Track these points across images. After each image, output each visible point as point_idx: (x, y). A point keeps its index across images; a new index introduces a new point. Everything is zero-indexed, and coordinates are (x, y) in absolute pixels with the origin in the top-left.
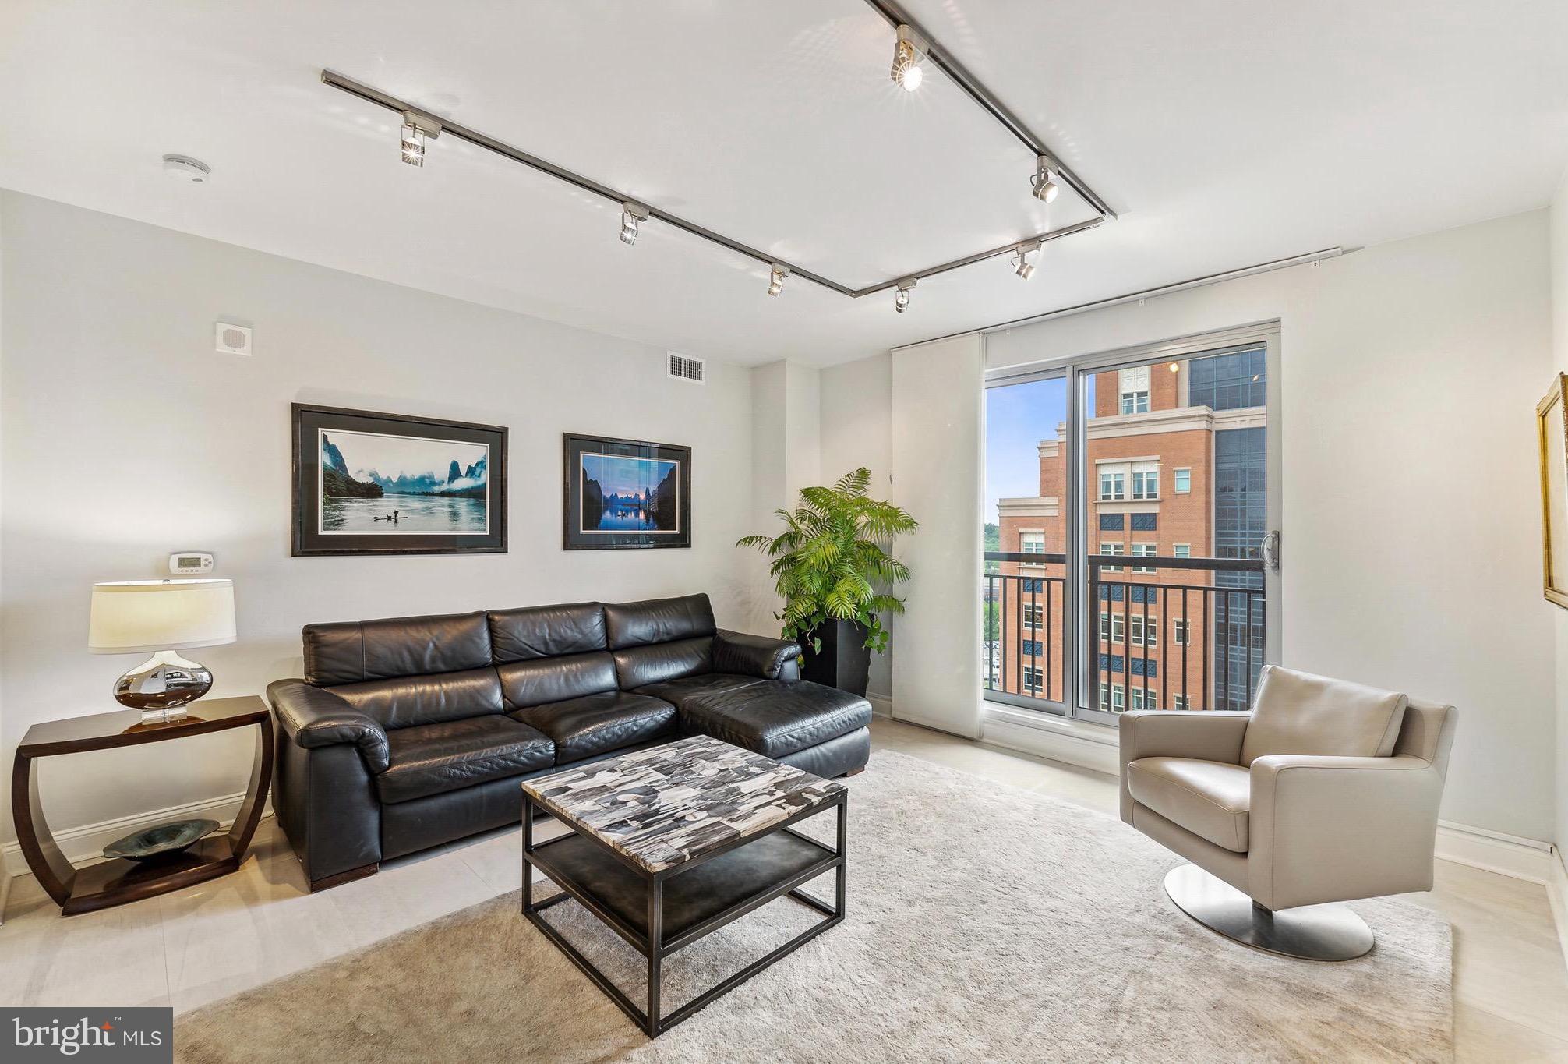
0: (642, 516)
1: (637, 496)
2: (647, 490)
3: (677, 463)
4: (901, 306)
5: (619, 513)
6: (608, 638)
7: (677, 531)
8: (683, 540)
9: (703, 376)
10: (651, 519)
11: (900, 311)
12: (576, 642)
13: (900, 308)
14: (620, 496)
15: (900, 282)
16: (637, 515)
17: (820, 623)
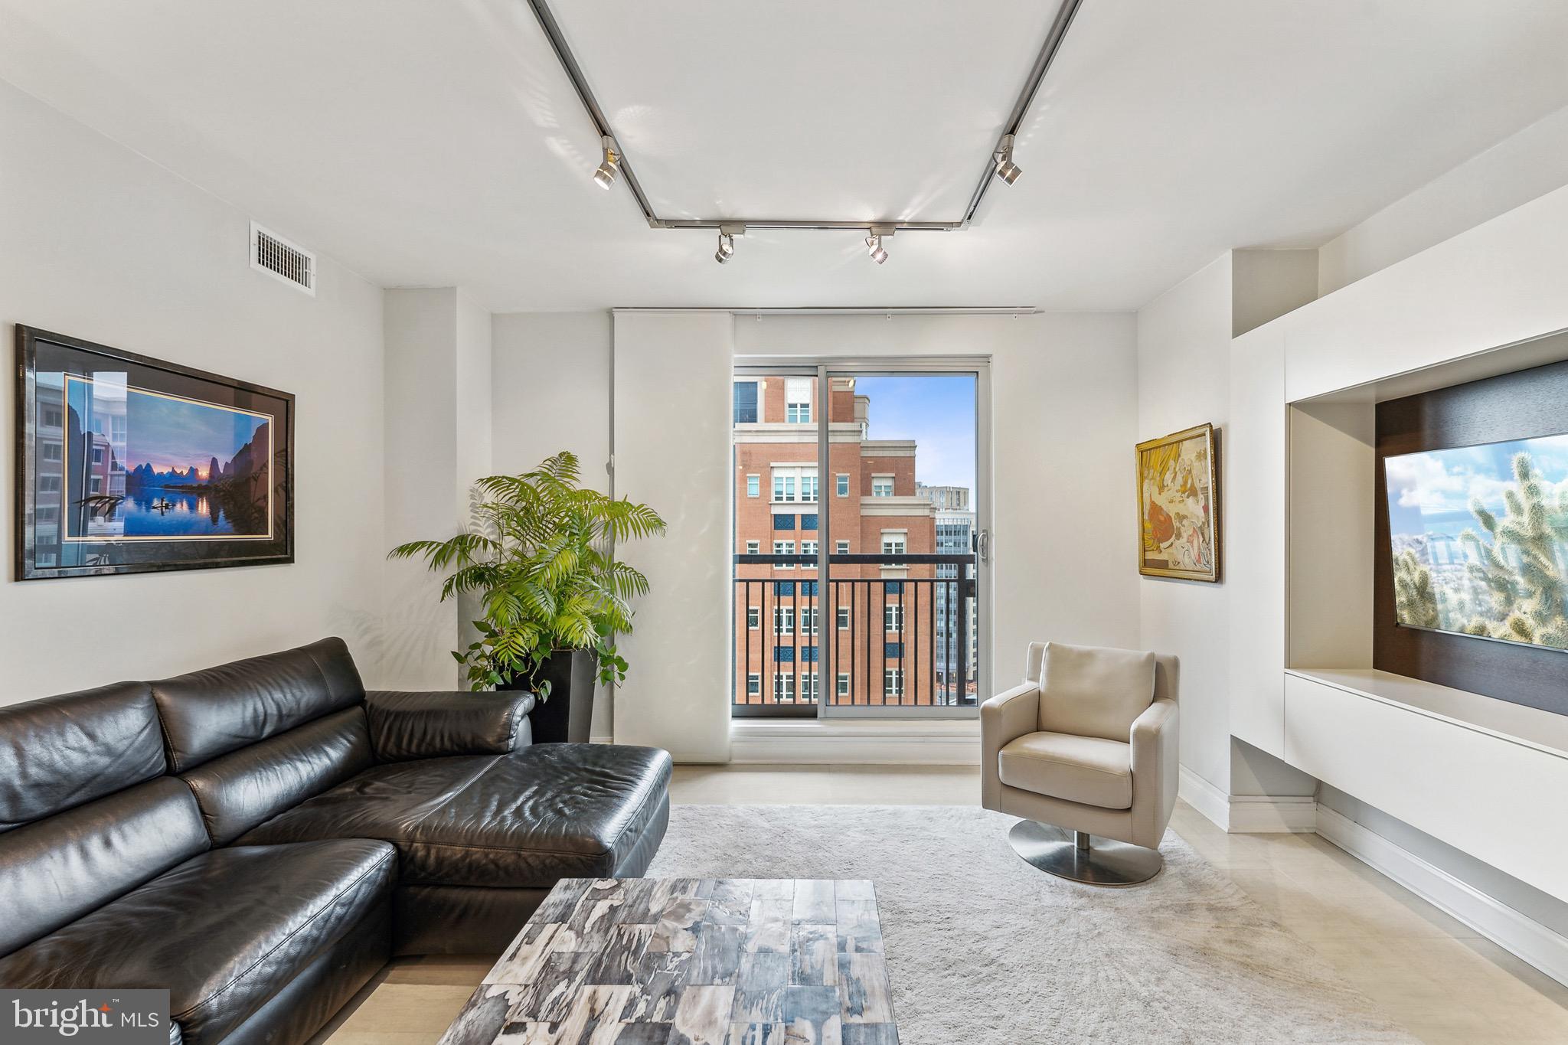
0: (203, 508)
1: (193, 471)
2: (214, 462)
3: (270, 419)
4: (725, 254)
5: (156, 502)
6: (168, 749)
7: (270, 535)
8: (281, 551)
9: (312, 281)
10: (221, 514)
11: (720, 260)
12: (95, 777)
13: (721, 256)
14: (157, 470)
15: (727, 225)
16: (193, 507)
17: (545, 659)
